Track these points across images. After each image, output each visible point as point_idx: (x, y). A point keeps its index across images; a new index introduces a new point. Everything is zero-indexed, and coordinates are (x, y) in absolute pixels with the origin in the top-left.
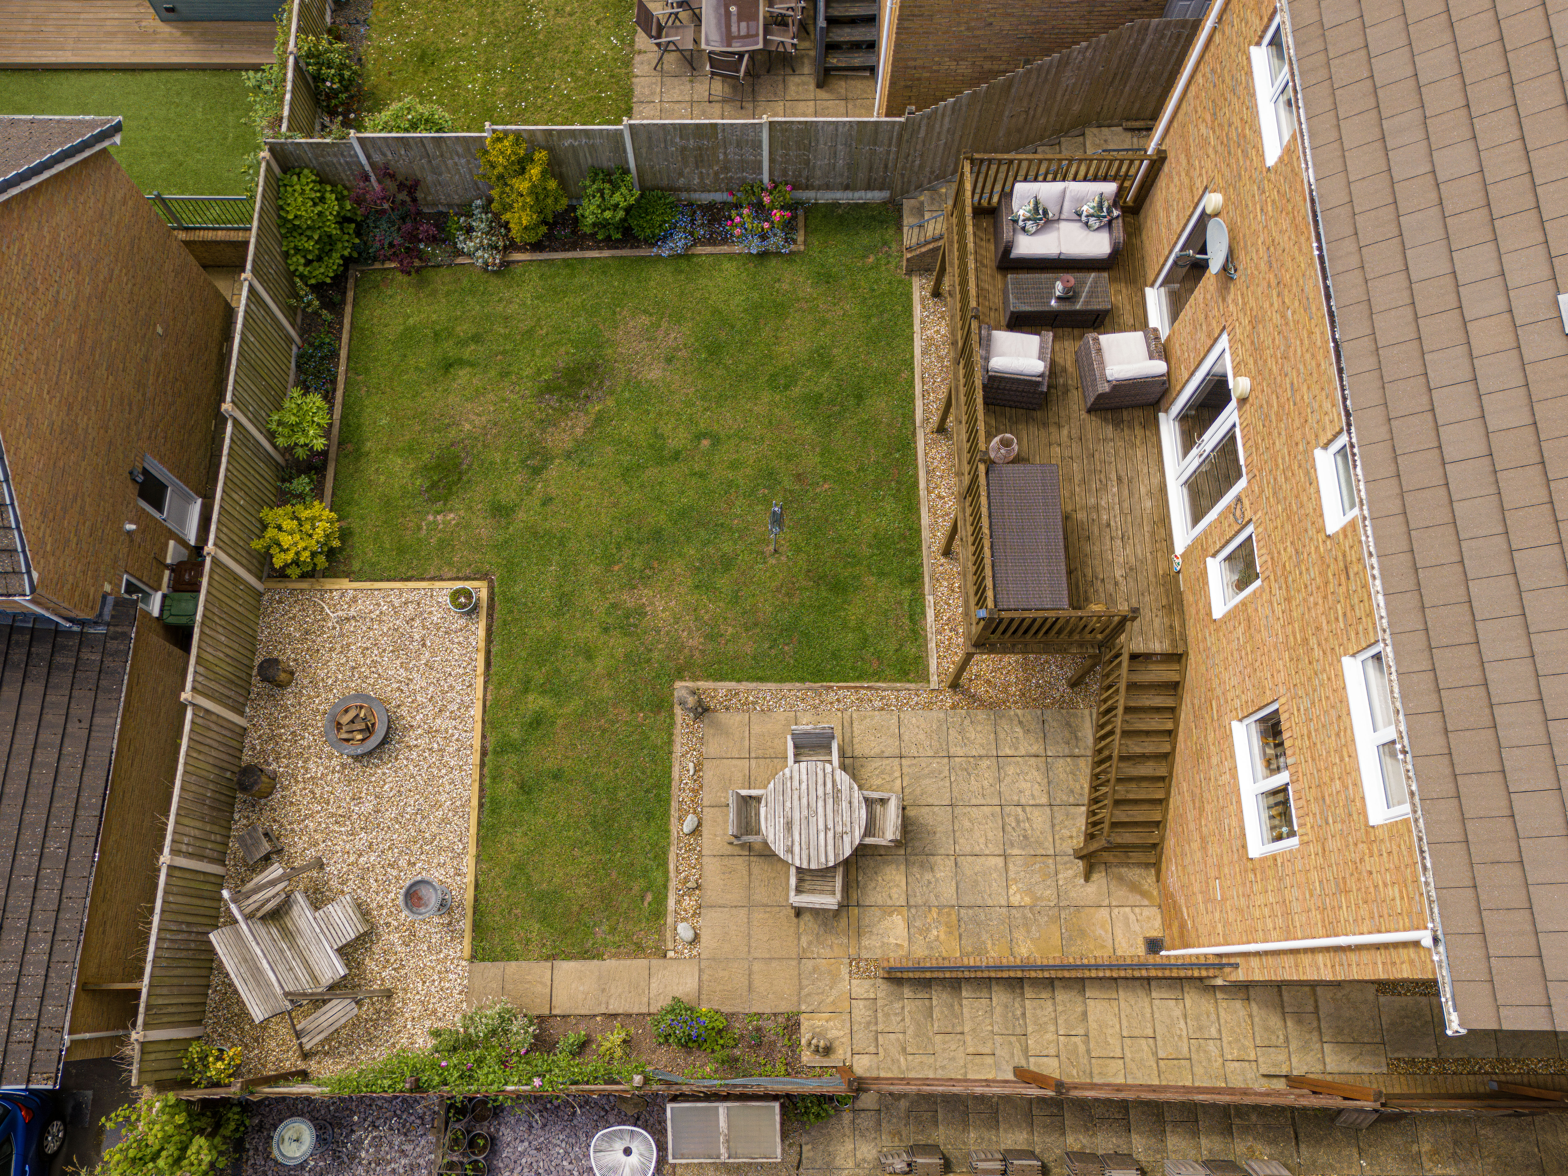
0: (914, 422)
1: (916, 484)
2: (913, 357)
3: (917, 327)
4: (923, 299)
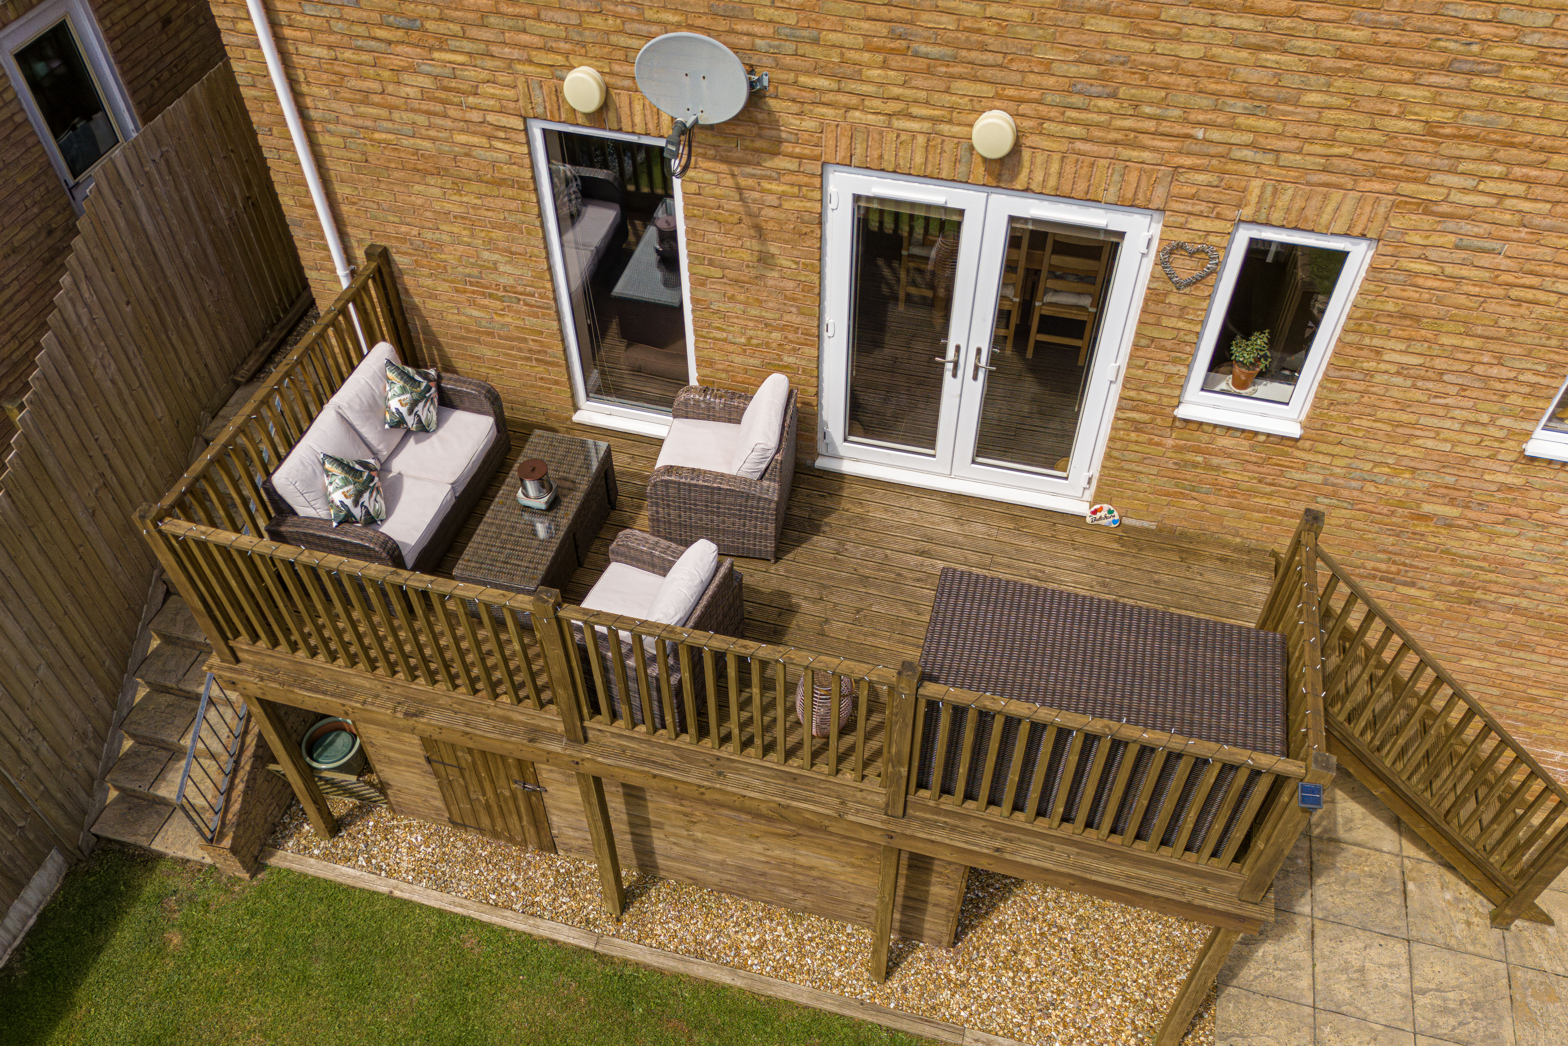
0: (581, 952)
1: (716, 990)
2: (441, 913)
3: (381, 885)
4: (327, 857)
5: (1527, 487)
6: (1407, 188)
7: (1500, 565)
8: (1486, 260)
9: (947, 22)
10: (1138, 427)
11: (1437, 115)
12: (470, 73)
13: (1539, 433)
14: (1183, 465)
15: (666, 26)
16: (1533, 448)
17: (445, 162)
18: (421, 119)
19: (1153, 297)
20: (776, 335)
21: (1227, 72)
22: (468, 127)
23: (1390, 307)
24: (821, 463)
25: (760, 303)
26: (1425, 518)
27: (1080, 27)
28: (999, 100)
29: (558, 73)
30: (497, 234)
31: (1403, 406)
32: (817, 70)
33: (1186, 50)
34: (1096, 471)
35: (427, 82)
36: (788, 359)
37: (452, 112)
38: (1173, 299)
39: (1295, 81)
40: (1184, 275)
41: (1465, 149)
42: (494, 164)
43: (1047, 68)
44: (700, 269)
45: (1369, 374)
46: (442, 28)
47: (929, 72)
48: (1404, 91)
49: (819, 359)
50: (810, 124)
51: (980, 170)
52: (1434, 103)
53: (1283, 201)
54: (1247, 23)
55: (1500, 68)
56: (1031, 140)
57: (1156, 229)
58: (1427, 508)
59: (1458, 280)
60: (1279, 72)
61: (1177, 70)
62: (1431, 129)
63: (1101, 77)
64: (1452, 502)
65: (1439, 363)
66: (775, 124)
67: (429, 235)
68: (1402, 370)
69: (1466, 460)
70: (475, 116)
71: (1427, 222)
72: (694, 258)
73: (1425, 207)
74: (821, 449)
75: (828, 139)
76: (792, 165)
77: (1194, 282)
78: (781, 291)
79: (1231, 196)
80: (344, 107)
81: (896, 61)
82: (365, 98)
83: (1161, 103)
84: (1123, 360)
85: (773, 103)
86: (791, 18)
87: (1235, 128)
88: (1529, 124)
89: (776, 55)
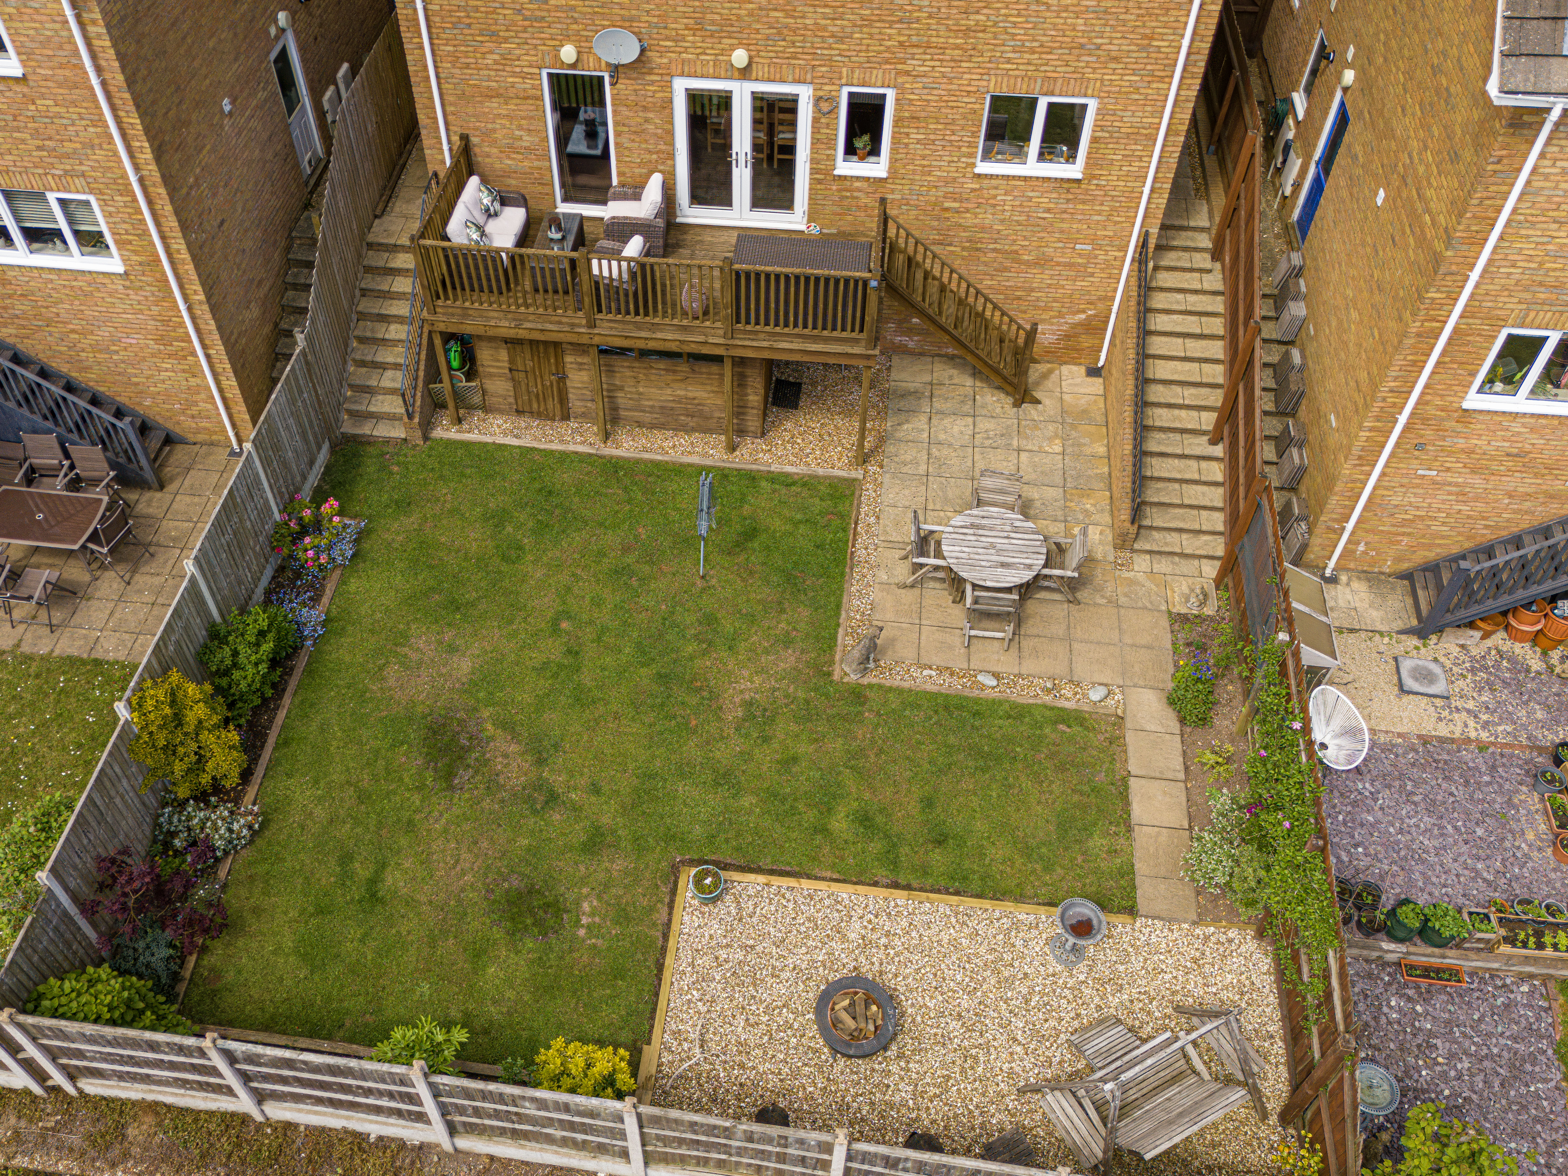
0: (590, 455)
3: (488, 439)
4: (458, 431)
5: (981, 189)
6: (900, 67)
7: (983, 229)
8: (935, 92)
9: (717, 17)
10: (819, 182)
11: (902, 39)
12: (518, 52)
13: (979, 163)
14: (842, 198)
15: (604, 27)
16: (977, 170)
17: (502, 91)
18: (493, 73)
19: (815, 120)
20: (655, 157)
21: (824, 28)
22: (514, 74)
23: (907, 114)
24: (679, 220)
25: (646, 141)
26: (947, 209)
27: (767, 16)
28: (740, 45)
29: (557, 49)
30: (523, 122)
31: (924, 157)
32: (667, 39)
33: (808, 22)
34: (806, 207)
35: (497, 57)
36: (661, 167)
37: (508, 69)
38: (823, 120)
39: (849, 30)
40: (825, 110)
41: (915, 50)
42: (525, 90)
43: (757, 31)
44: (620, 129)
45: (907, 145)
46: (507, 34)
47: (712, 36)
48: (888, 31)
49: (674, 166)
50: (665, 61)
51: (736, 74)
52: (899, 34)
53: (856, 75)
54: (827, 10)
55: (918, 20)
56: (756, 60)
57: (811, 92)
58: (946, 205)
59: (928, 101)
60: (843, 27)
61: (806, 29)
62: (901, 44)
63: (779, 33)
64: (955, 200)
65: (932, 137)
66: (650, 62)
67: (490, 126)
68: (919, 142)
69: (955, 178)
70: (518, 70)
71: (910, 79)
72: (616, 124)
73: (907, 73)
74: (678, 213)
75: (673, 66)
76: (658, 78)
77: (830, 112)
78: (656, 134)
79: (836, 75)
80: (457, 71)
81: (698, 33)
82: (467, 66)
83: (804, 41)
84: (808, 151)
85: (649, 54)
86: (655, 20)
87: (831, 48)
88: (934, 39)
89: (650, 35)
